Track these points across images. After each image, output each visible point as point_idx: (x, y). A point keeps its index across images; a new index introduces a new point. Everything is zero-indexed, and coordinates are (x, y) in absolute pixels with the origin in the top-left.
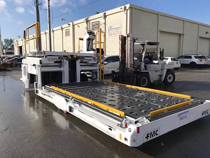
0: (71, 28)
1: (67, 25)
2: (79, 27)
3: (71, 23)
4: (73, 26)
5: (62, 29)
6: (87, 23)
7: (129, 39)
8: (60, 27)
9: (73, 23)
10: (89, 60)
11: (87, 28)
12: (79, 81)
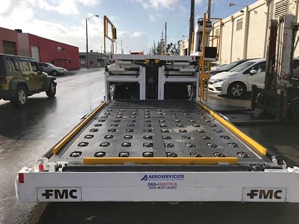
0: (244, 17)
1: (239, 13)
2: (256, 12)
3: (245, 9)
4: (248, 12)
5: (233, 19)
6: (268, 5)
7: (283, 25)
8: (229, 18)
9: (248, 8)
10: (184, 67)
11: (268, 14)
12: (162, 98)
